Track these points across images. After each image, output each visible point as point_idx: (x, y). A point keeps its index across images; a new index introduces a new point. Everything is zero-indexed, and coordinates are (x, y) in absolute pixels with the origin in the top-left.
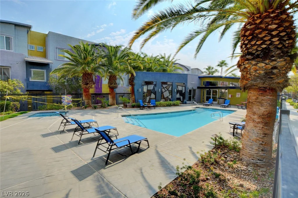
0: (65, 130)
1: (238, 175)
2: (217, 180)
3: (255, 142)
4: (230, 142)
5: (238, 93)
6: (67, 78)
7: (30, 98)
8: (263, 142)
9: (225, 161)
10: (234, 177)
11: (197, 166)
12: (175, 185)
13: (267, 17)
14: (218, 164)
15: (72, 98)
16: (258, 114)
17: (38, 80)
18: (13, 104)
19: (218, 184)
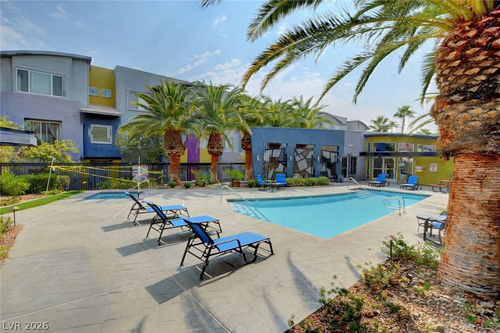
0: (139, 221)
1: (433, 310)
2: (393, 317)
3: (473, 253)
4: (418, 250)
5: (434, 164)
6: (141, 139)
7: (85, 170)
8: (491, 254)
9: (409, 284)
10: (426, 312)
11: (358, 291)
12: (318, 321)
13: (491, 24)
14: (396, 289)
15: (148, 170)
16: (479, 201)
17: (103, 141)
18: (60, 179)
19: (396, 324)
